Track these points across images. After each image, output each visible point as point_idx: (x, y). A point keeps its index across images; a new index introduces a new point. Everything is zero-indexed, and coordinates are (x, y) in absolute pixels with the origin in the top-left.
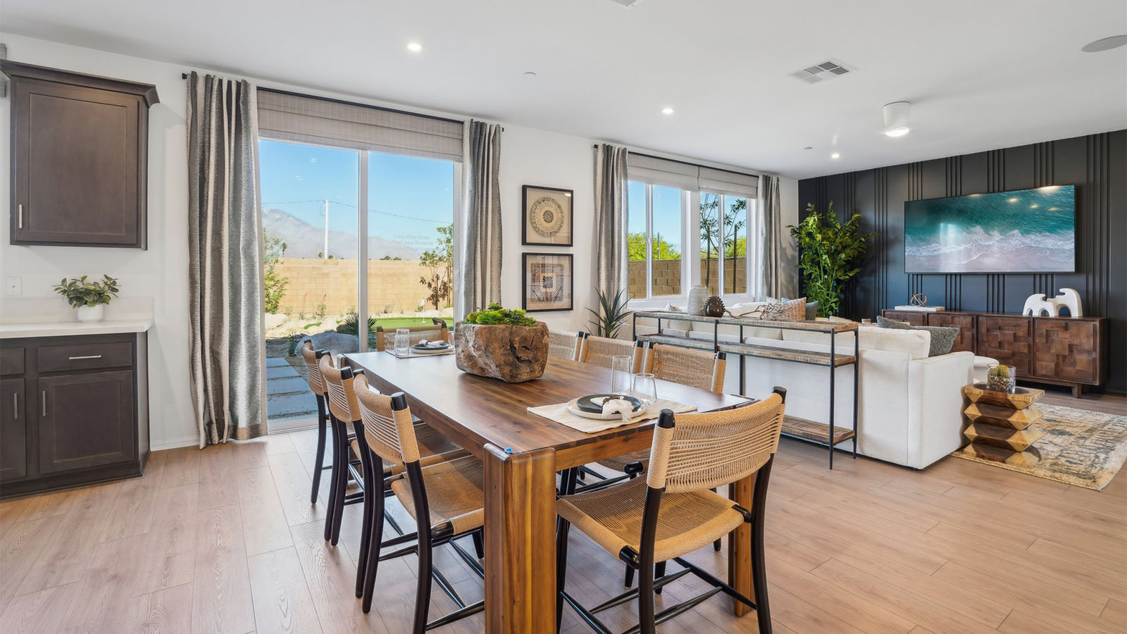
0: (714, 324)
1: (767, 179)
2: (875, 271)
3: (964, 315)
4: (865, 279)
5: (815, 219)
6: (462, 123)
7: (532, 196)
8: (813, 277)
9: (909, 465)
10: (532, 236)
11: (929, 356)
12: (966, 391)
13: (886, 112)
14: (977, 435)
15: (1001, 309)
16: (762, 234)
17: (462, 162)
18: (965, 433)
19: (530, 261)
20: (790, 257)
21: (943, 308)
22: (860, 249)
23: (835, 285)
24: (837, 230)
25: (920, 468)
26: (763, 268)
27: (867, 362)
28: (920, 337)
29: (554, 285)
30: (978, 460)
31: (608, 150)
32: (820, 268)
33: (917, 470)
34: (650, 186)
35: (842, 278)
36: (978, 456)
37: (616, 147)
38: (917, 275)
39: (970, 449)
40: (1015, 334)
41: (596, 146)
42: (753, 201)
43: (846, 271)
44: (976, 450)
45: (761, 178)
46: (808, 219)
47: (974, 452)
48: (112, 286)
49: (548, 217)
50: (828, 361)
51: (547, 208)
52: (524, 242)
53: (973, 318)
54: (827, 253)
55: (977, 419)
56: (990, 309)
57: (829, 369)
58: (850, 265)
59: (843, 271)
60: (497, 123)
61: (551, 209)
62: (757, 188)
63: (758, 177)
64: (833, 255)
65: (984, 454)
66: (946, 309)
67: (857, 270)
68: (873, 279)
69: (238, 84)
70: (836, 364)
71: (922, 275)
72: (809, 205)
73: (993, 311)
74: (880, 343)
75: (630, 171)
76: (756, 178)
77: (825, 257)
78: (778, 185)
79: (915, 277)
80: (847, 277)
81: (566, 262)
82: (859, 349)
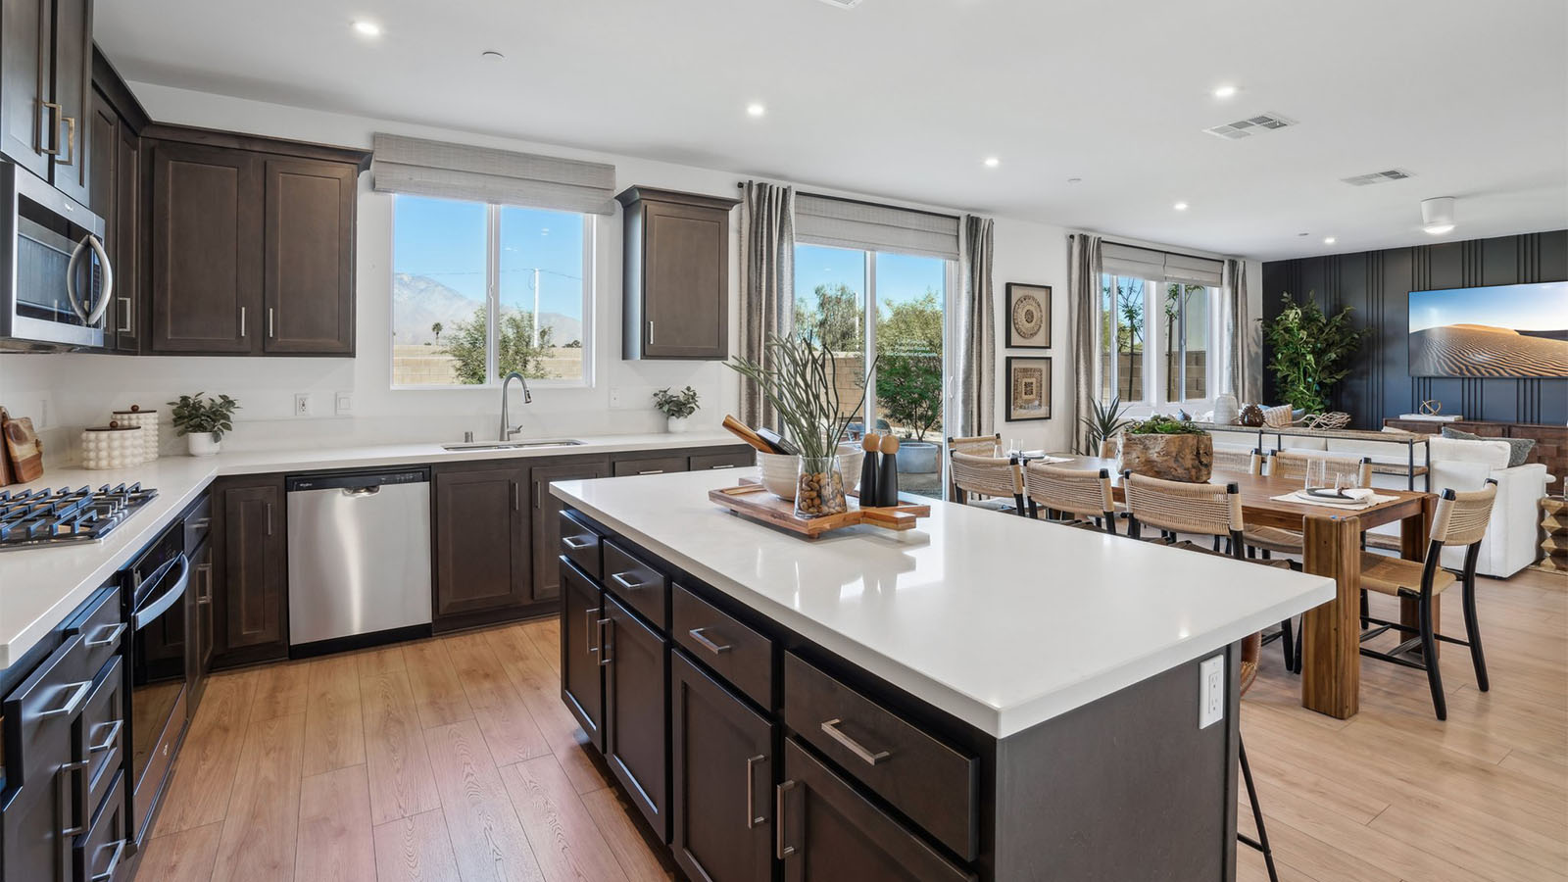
0: (1258, 435)
1: (1233, 264)
2: (1368, 373)
3: (1492, 426)
4: (1356, 382)
5: (1297, 313)
6: (958, 218)
7: (1016, 294)
8: (1289, 379)
9: (1492, 574)
10: (1016, 339)
11: (1509, 467)
12: (1543, 503)
13: (1425, 207)
14: (1555, 547)
15: (1535, 419)
16: (1229, 329)
17: (957, 260)
18: (1542, 545)
19: (1015, 365)
20: (1253, 355)
21: (1461, 417)
22: (1351, 348)
23: (1318, 388)
24: (1321, 324)
25: (1504, 576)
26: (1230, 369)
27: (1439, 471)
28: (1501, 448)
29: (1034, 392)
30: (1558, 572)
31: (1084, 239)
32: (1299, 370)
33: (1500, 579)
34: (1115, 277)
35: (1328, 381)
36: (1558, 568)
37: (1093, 236)
38: (1424, 378)
39: (1548, 561)
40: (1558, 449)
41: (1072, 237)
42: (1216, 291)
43: (1331, 373)
44: (1555, 563)
45: (1226, 262)
46: (1287, 312)
47: (1554, 565)
48: (692, 397)
49: (1029, 317)
50: (1407, 471)
51: (1028, 308)
52: (1008, 344)
53: (1503, 430)
54: (1312, 352)
55: (1556, 531)
56: (1528, 419)
57: (1407, 479)
58: (1337, 366)
59: (1328, 373)
60: (990, 217)
61: (1032, 308)
62: (1222, 274)
63: (1223, 262)
64: (1319, 354)
65: (1564, 566)
66: (1464, 419)
67: (1345, 372)
68: (1365, 382)
69: (785, 191)
70: (1415, 473)
71: (1430, 378)
72: (1285, 295)
73: (1532, 421)
74: (1454, 455)
75: (1105, 262)
76: (1221, 264)
77: (1309, 357)
78: (1244, 270)
79: (1421, 380)
80: (1333, 380)
81: (1043, 366)
82: (1431, 460)
